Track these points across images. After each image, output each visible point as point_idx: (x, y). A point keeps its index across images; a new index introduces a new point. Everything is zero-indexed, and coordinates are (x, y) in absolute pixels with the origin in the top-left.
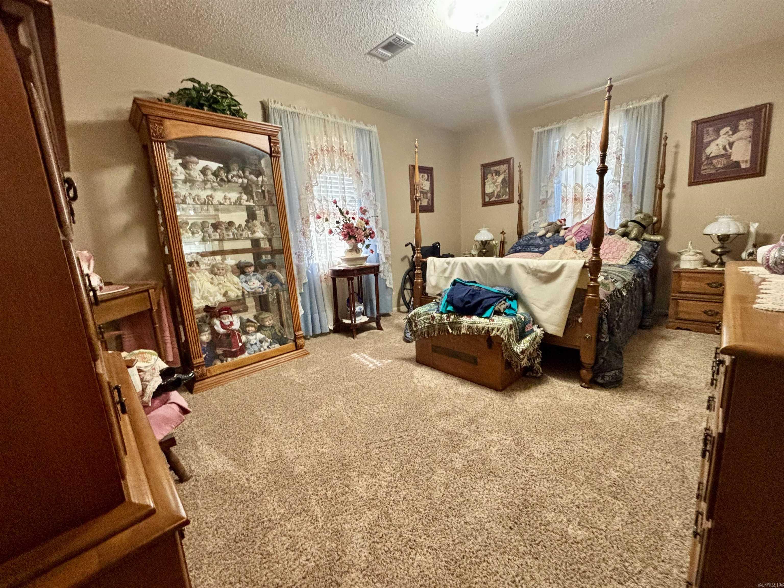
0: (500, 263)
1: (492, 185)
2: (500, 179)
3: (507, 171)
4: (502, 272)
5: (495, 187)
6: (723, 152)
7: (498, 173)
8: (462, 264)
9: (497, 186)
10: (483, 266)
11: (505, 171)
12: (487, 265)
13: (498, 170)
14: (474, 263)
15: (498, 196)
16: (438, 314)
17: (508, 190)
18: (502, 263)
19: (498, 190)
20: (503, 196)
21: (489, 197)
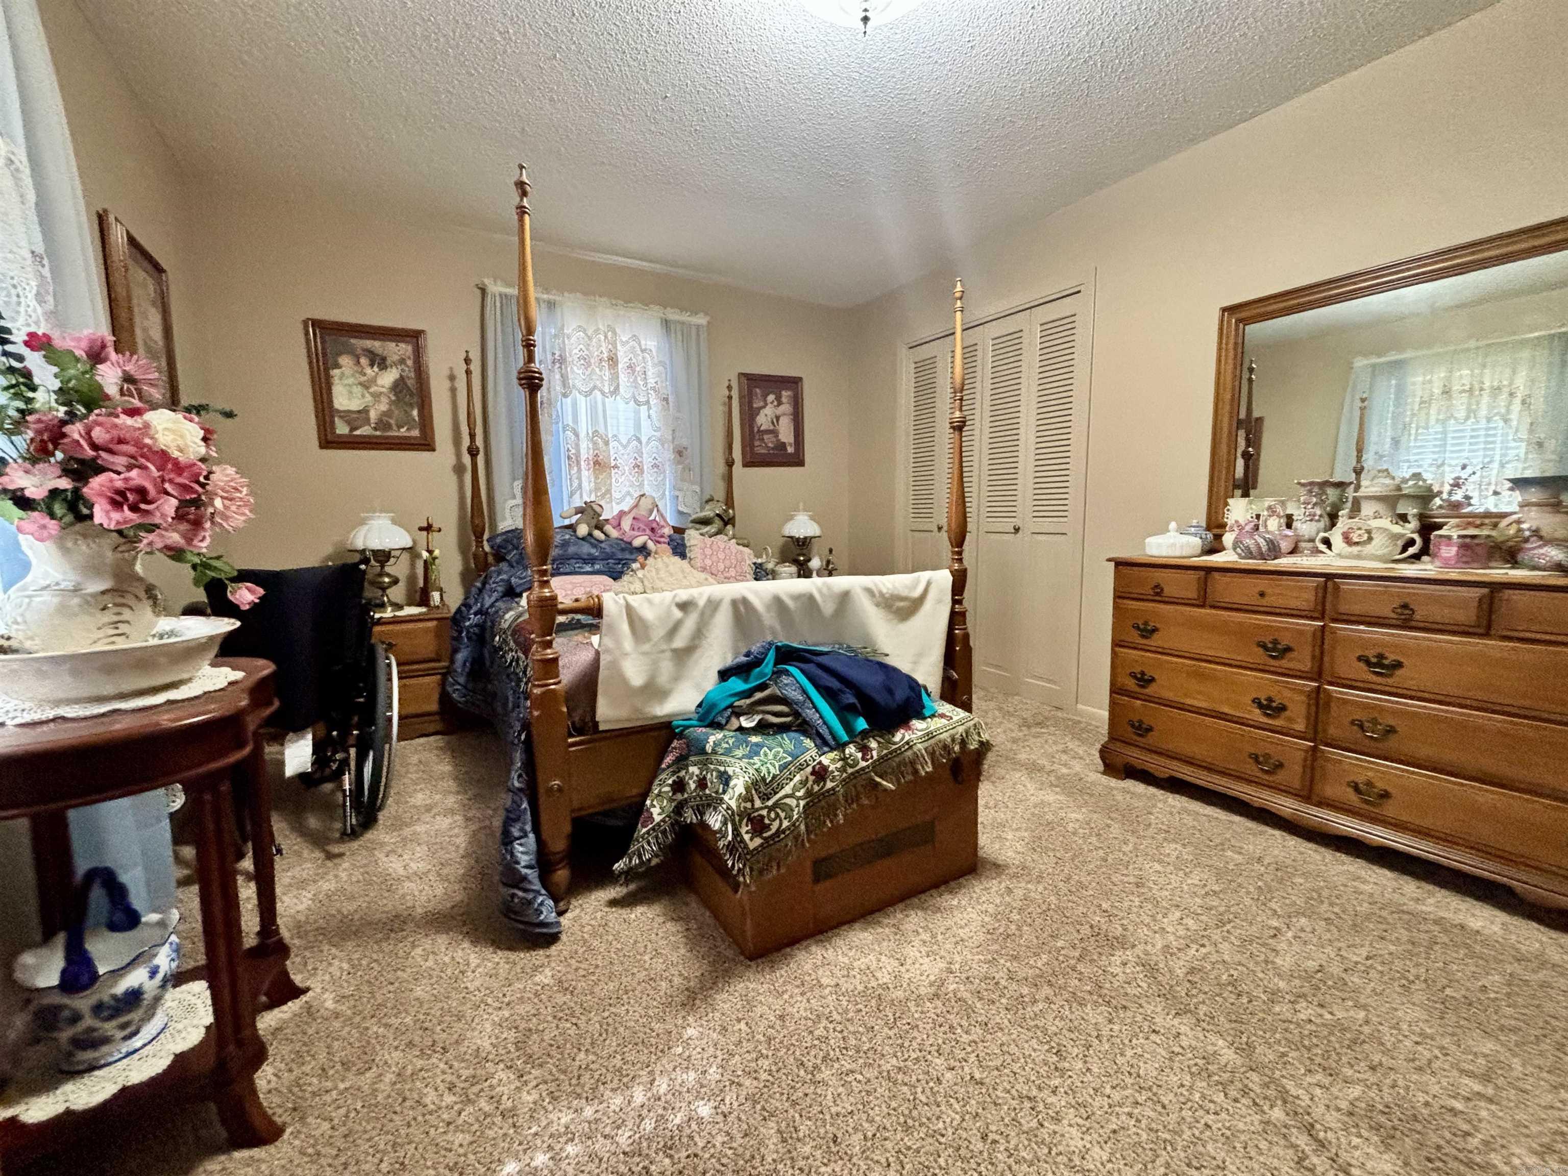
0: (825, 590)
1: (358, 390)
2: (388, 378)
3: (410, 363)
4: (828, 608)
5: (368, 398)
6: (772, 428)
7: (379, 361)
8: (734, 603)
9: (376, 396)
10: (790, 603)
11: (402, 361)
12: (797, 598)
13: (379, 351)
14: (768, 597)
15: (382, 424)
16: (832, 755)
17: (415, 413)
18: (829, 588)
19: (383, 407)
20: (399, 427)
21: (348, 423)
